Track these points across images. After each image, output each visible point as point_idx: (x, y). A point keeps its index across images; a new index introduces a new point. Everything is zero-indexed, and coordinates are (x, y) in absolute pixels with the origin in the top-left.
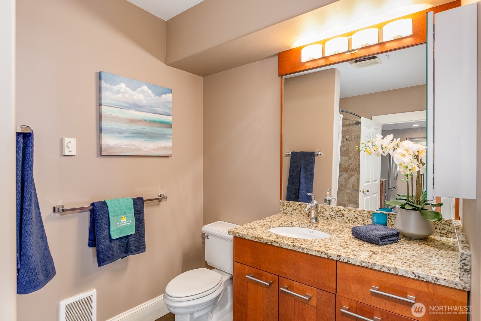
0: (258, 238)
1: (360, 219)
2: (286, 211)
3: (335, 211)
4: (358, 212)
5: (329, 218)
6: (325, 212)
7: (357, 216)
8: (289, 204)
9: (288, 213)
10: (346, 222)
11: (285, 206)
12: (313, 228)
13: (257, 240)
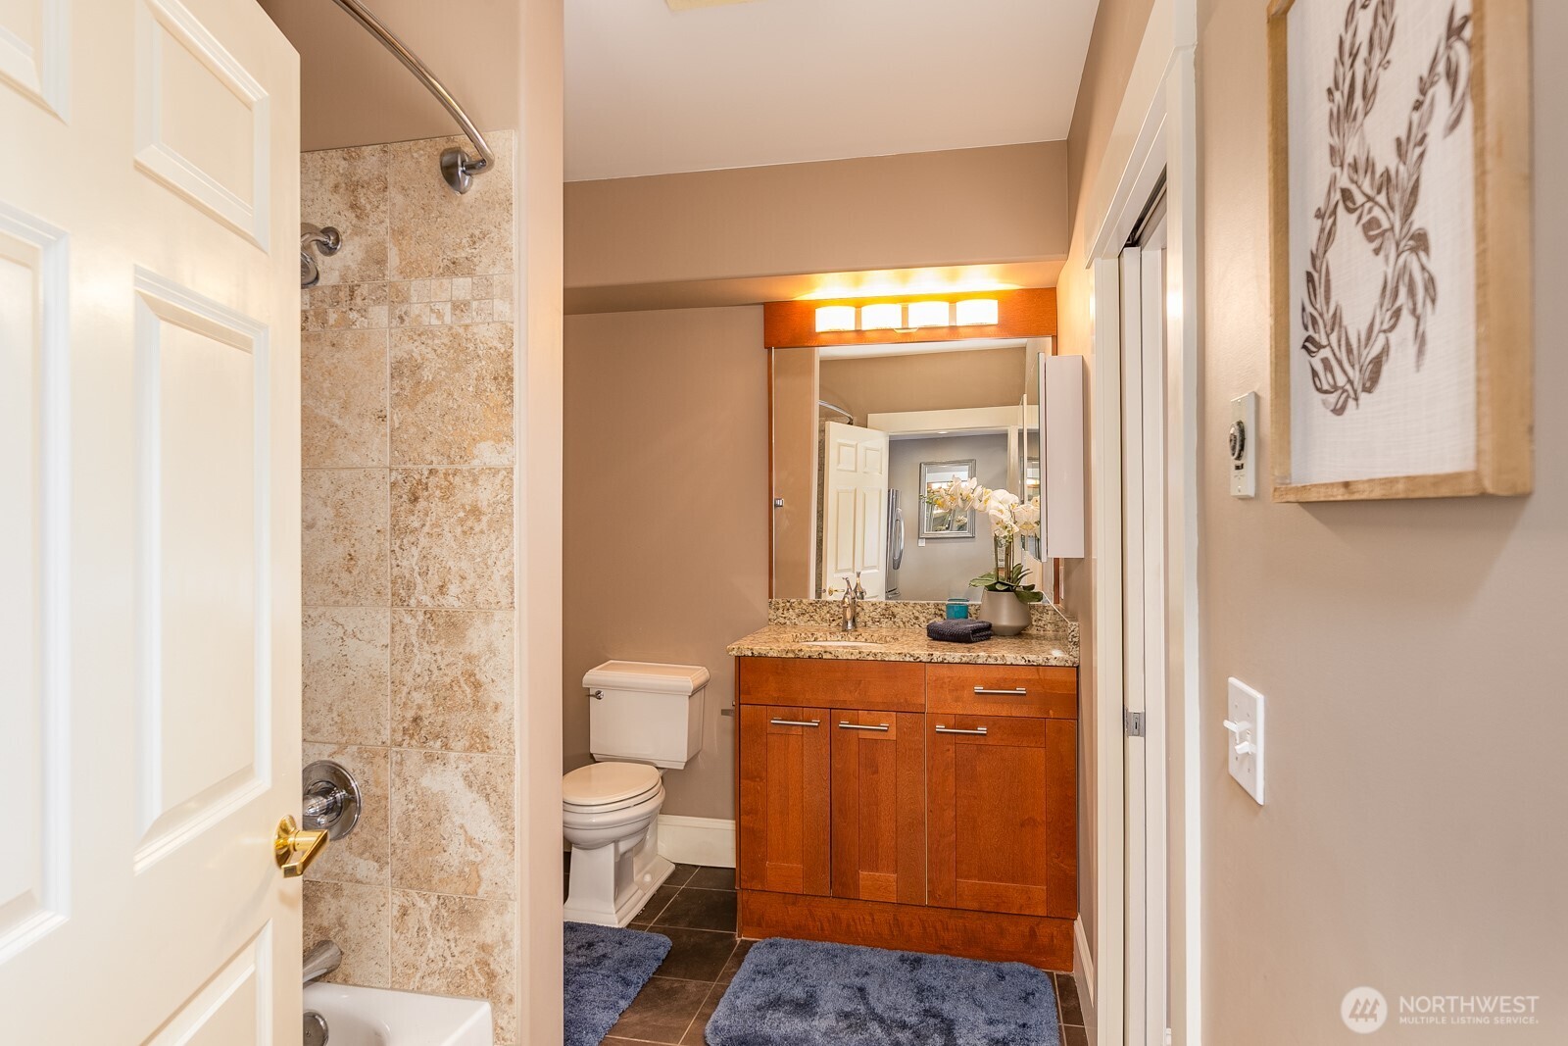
0: (793, 651)
1: (922, 619)
2: (782, 620)
3: (879, 610)
4: (919, 608)
5: (870, 623)
6: (861, 614)
7: (917, 614)
8: (788, 604)
9: (788, 622)
10: (899, 627)
11: (781, 610)
12: (853, 639)
13: (791, 655)
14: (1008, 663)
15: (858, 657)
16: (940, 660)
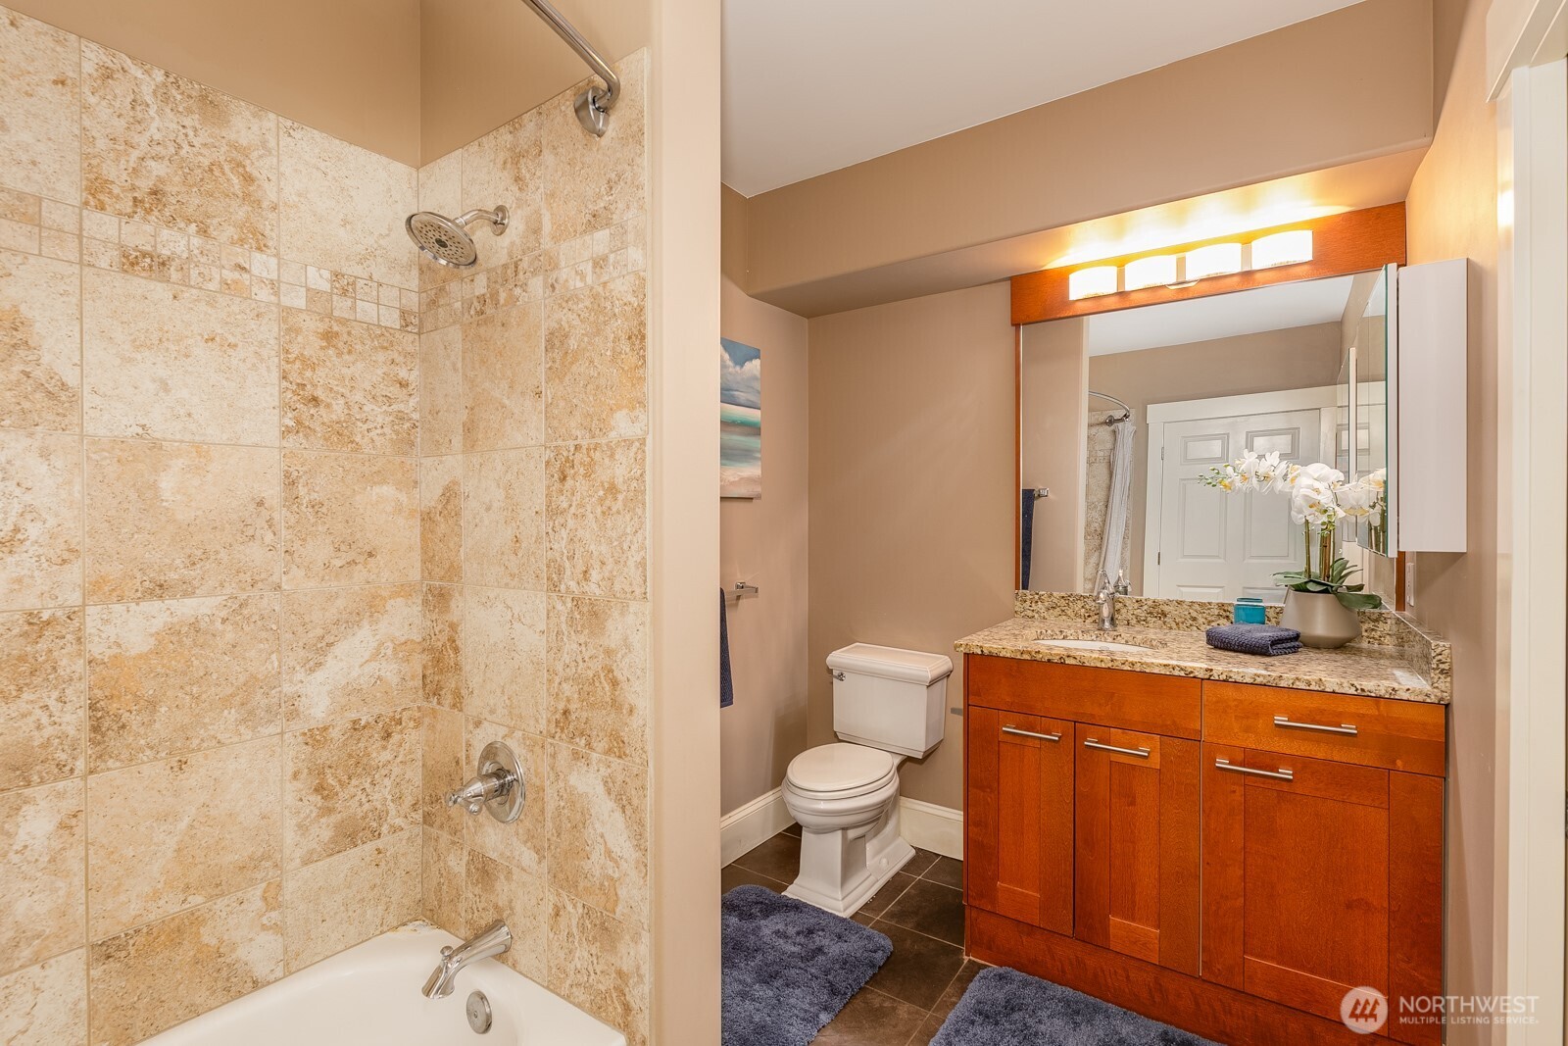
0: (1029, 653)
1: (1201, 620)
2: (1030, 614)
3: (1145, 607)
4: (1197, 607)
5: (1134, 622)
6: (1123, 611)
7: (1194, 614)
8: (1037, 597)
9: (1036, 616)
10: (1171, 628)
11: (1028, 603)
12: (1110, 639)
13: (1026, 657)
14: (1327, 690)
15: (1110, 665)
16: (1223, 677)
